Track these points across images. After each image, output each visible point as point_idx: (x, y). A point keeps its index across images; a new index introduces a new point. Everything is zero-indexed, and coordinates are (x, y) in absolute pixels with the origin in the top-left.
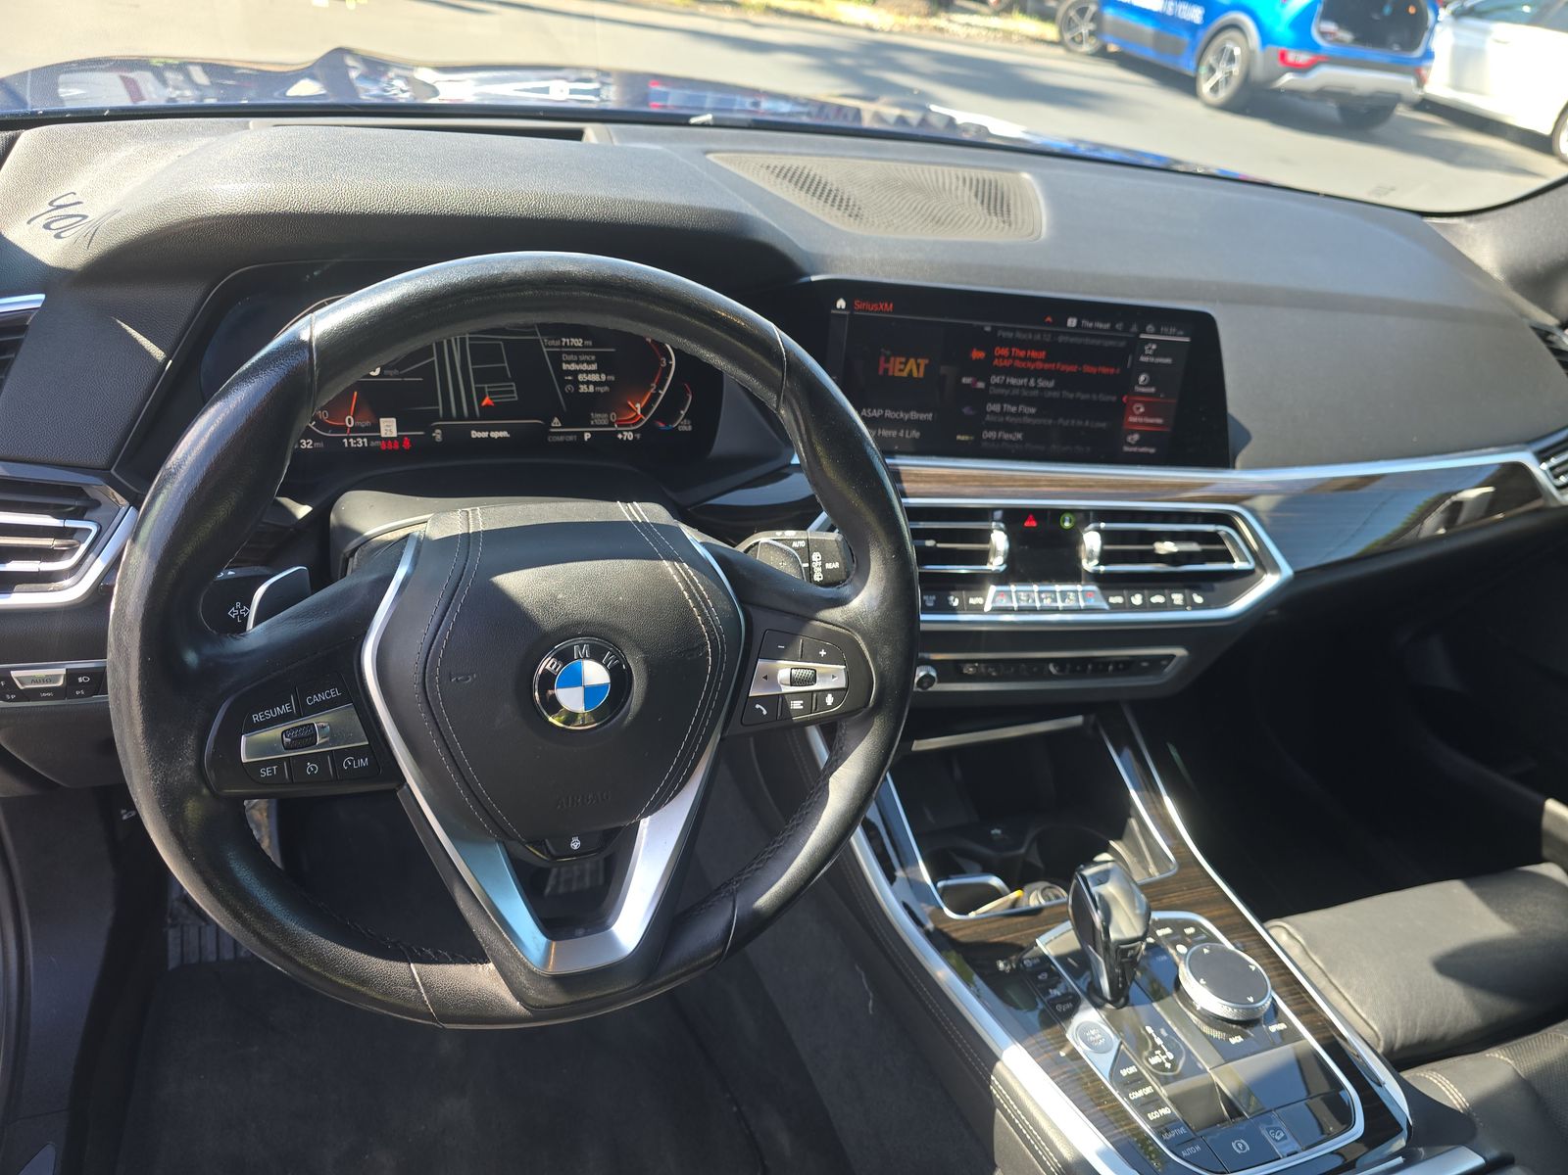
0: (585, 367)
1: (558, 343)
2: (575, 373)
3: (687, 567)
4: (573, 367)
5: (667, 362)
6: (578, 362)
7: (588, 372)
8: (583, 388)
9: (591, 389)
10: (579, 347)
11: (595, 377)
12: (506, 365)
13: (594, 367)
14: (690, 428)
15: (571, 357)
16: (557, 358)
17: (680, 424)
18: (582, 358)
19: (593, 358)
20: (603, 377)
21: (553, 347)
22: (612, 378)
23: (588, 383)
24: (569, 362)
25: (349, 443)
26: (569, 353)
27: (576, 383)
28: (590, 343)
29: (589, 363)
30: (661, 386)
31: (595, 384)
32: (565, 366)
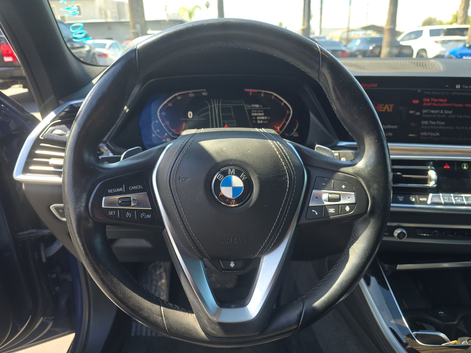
0: (260, 114)
1: (250, 106)
2: (256, 116)
3: (279, 143)
4: (255, 114)
5: (289, 112)
6: (257, 113)
7: (260, 116)
8: (259, 122)
9: (262, 122)
10: (257, 108)
11: (263, 118)
12: (233, 114)
13: (263, 114)
14: (297, 136)
15: (255, 111)
16: (250, 111)
17: (294, 134)
18: (259, 111)
19: (262, 111)
20: (266, 118)
21: (249, 108)
22: (269, 118)
23: (260, 120)
24: (254, 113)
26: (254, 110)
27: (256, 120)
28: (261, 106)
29: (261, 113)
30: (287, 120)
31: (263, 120)
32: (253, 114)
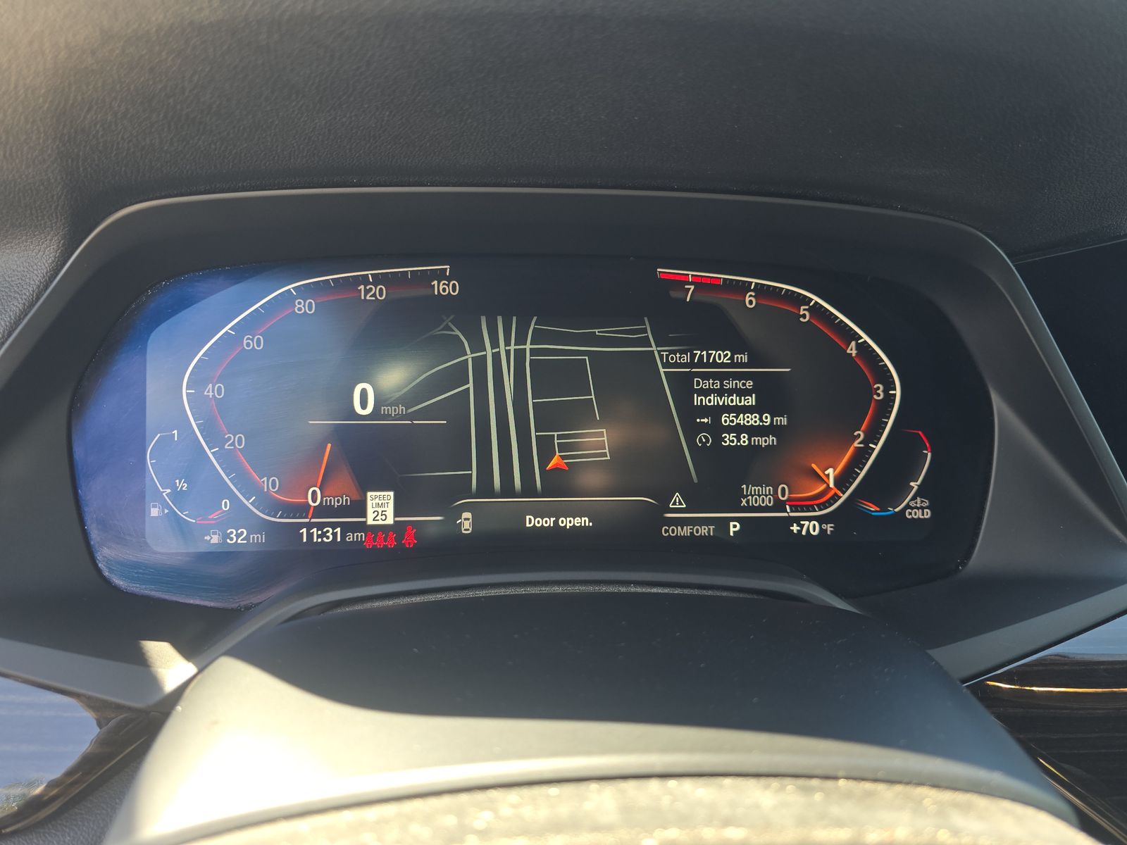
0: (735, 400)
1: (686, 358)
2: (717, 411)
4: (713, 400)
5: (886, 391)
6: (720, 392)
7: (739, 410)
8: (729, 439)
9: (744, 440)
10: (723, 365)
11: (752, 420)
12: (593, 397)
13: (751, 401)
14: (928, 514)
15: (706, 384)
16: (683, 385)
17: (908, 506)
18: (730, 384)
19: (750, 384)
20: (767, 419)
21: (677, 365)
22: (783, 421)
23: (739, 429)
24: (706, 393)
25: (310, 536)
26: (705, 376)
27: (717, 430)
28: (745, 358)
29: (742, 393)
30: (873, 436)
31: (752, 431)
32: (697, 400)
